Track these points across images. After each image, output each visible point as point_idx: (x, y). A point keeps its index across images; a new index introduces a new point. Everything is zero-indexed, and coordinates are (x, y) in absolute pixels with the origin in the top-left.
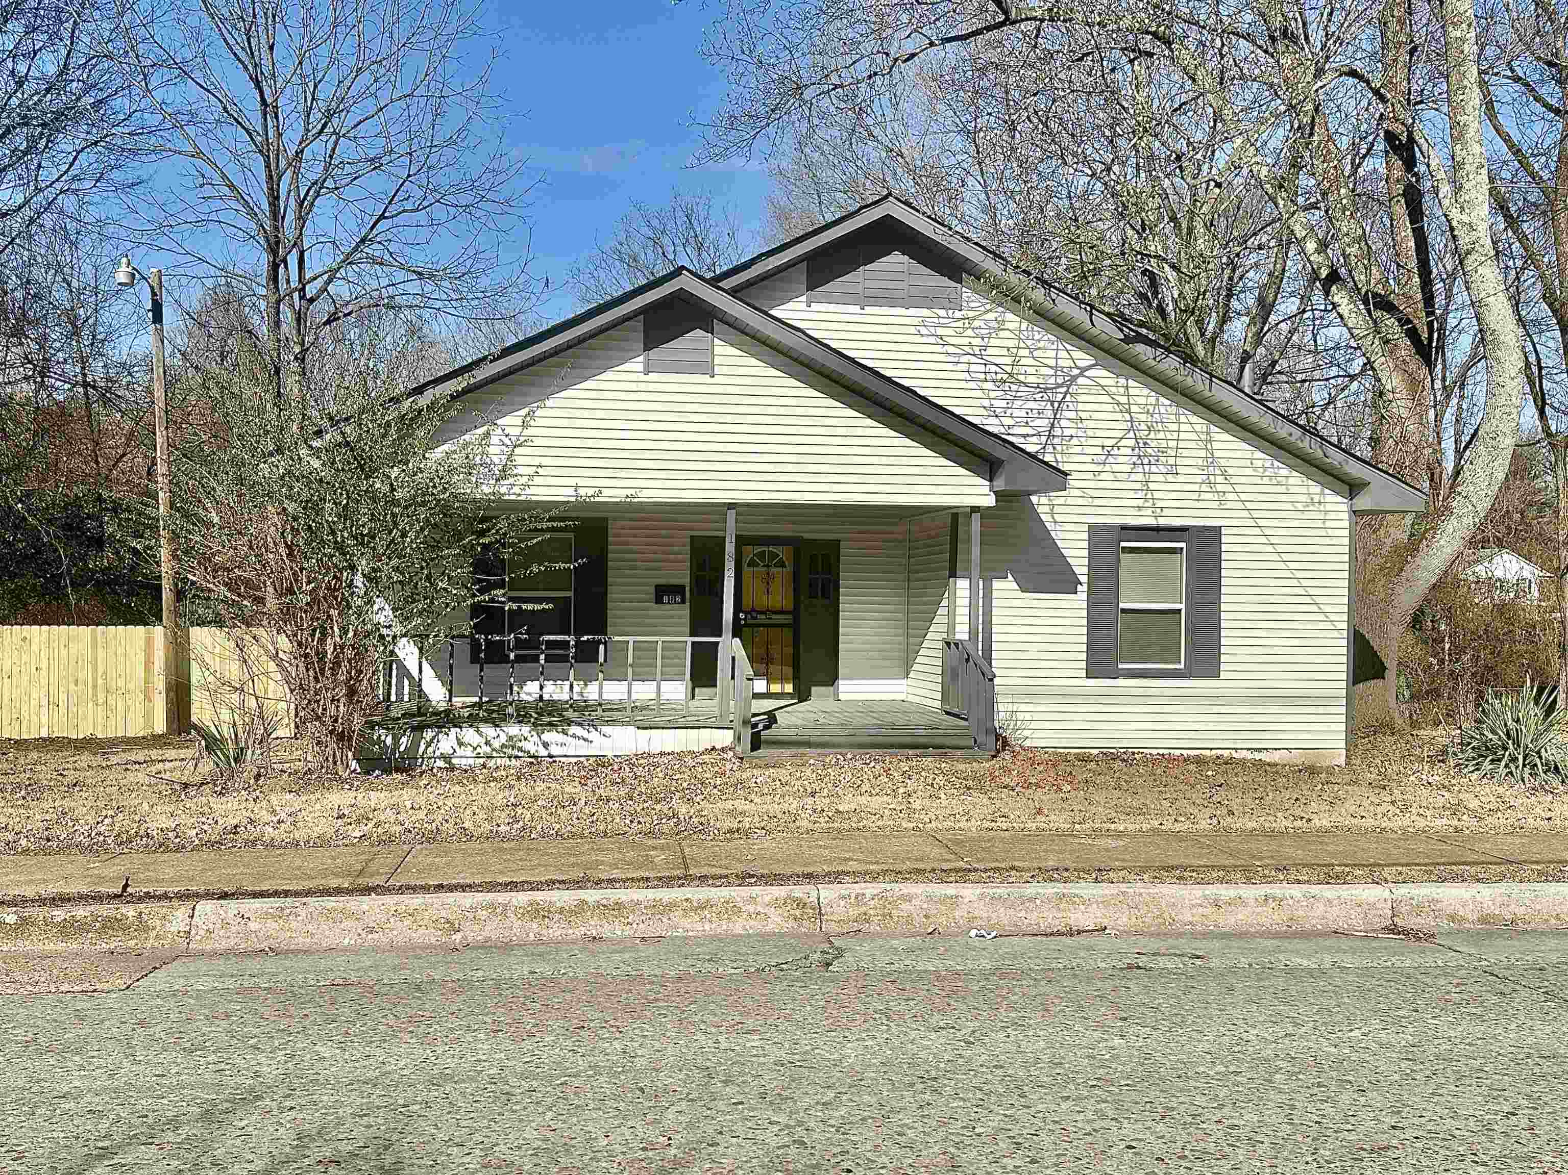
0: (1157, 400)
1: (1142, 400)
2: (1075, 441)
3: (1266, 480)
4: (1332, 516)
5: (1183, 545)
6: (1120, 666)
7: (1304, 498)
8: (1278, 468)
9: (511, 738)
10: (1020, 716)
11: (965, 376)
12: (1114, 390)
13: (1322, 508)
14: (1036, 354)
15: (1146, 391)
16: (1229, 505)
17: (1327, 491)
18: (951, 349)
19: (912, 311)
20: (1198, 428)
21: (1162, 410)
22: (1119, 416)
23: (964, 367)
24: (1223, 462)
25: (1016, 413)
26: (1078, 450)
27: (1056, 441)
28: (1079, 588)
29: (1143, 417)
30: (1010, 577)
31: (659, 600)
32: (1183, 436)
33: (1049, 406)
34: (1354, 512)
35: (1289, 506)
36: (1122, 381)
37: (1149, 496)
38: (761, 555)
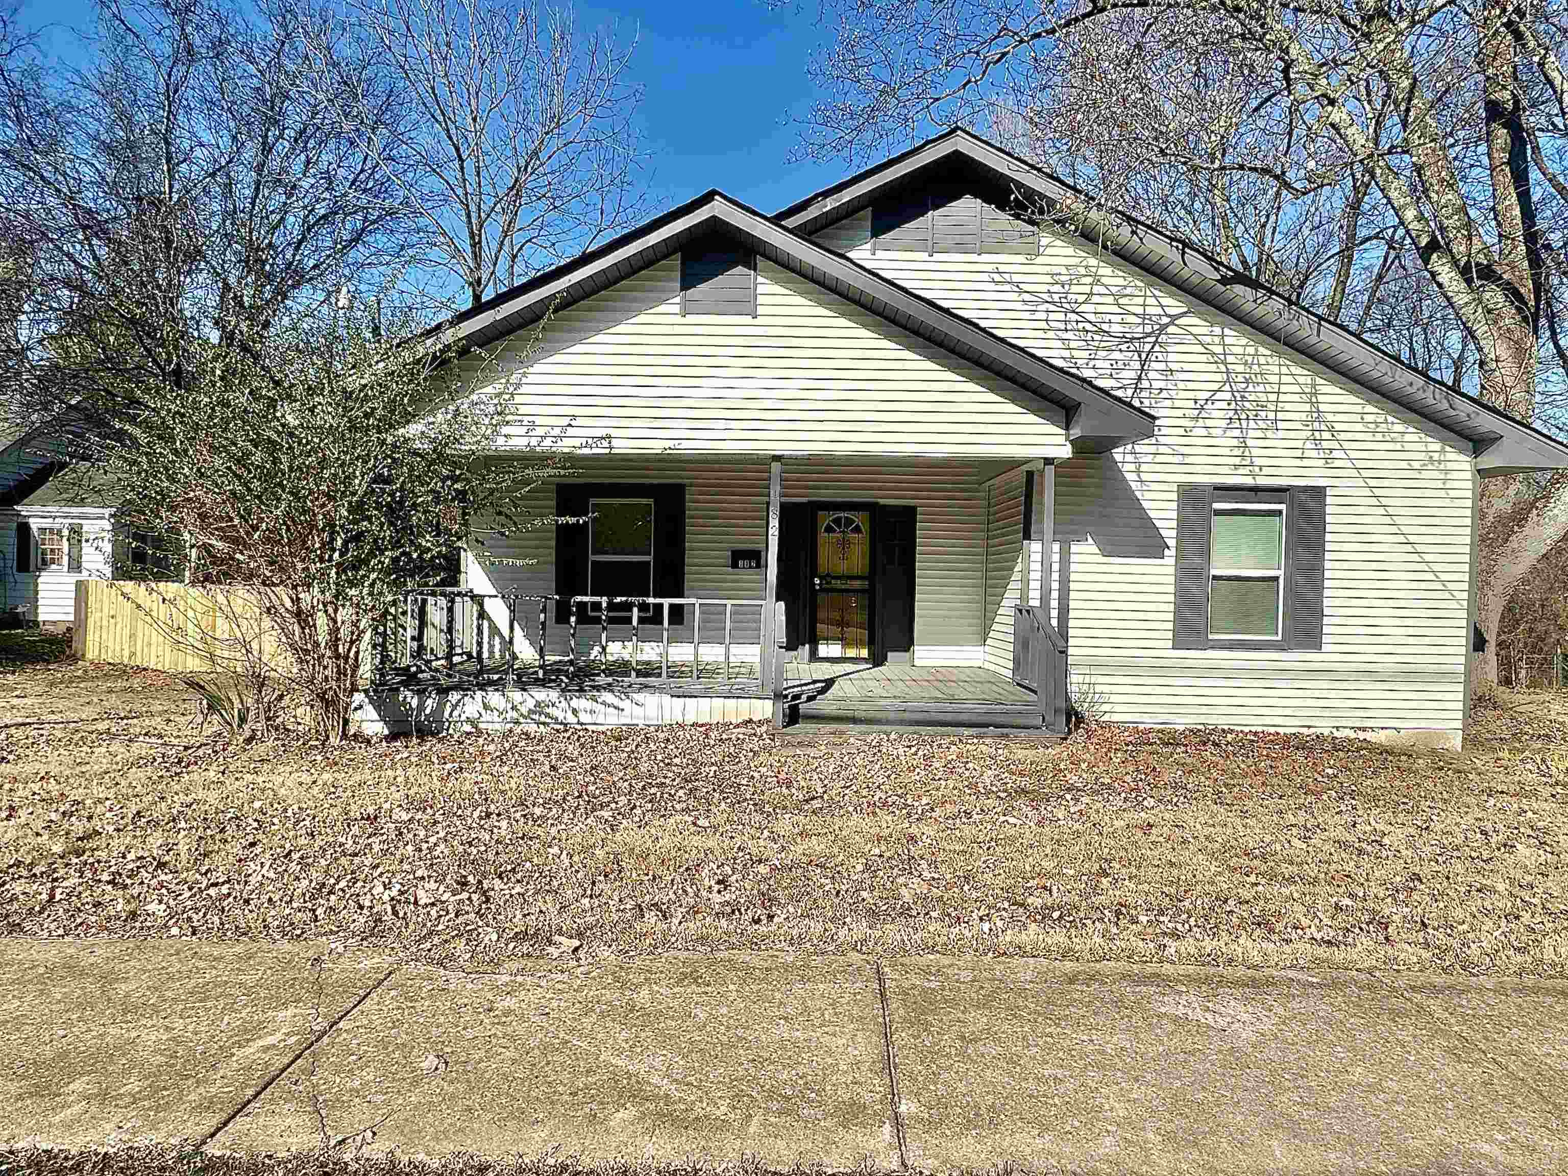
0: (1257, 350)
1: (1240, 350)
2: (1164, 394)
3: (1379, 437)
4: (1455, 475)
5: (1283, 507)
6: (1210, 637)
7: (1422, 456)
8: (1393, 423)
9: (538, 704)
10: (1098, 689)
11: (1043, 325)
12: (1208, 339)
13: (1442, 467)
14: (1121, 301)
15: (1244, 341)
16: (1337, 463)
17: (1448, 449)
18: (1027, 297)
19: (985, 257)
20: (1301, 380)
21: (1262, 360)
22: (1213, 367)
23: (1043, 316)
24: (1330, 417)
25: (1099, 364)
26: (1168, 403)
27: (1143, 394)
28: (1167, 552)
29: (1240, 368)
30: (1090, 540)
31: (735, 565)
32: (1284, 388)
33: (1136, 357)
34: (1479, 471)
35: (1404, 465)
36: (1217, 330)
37: (1247, 453)
38: (837, 521)
